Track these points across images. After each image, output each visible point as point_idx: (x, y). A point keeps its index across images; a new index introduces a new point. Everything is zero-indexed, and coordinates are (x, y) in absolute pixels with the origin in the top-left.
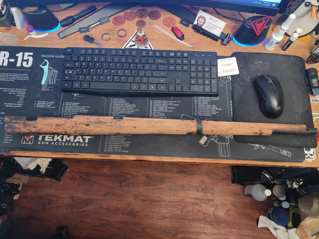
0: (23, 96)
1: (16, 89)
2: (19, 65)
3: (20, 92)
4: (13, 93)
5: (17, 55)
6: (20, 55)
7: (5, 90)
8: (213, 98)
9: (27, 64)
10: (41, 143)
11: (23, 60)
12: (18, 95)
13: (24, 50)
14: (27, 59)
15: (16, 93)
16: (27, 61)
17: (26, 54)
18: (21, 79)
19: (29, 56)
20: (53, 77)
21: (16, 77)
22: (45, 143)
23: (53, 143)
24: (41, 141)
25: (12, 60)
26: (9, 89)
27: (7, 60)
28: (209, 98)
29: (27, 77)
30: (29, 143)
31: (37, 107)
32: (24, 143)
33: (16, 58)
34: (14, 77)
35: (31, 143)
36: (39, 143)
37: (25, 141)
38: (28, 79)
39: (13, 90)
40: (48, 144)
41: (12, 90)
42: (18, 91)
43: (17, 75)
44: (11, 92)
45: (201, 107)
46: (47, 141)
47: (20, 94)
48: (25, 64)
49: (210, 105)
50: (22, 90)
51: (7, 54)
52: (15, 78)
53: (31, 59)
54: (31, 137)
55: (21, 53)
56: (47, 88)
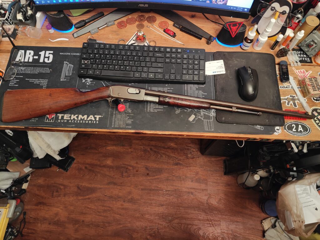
0: (45, 85)
1: (40, 80)
2: (41, 61)
3: (43, 82)
4: (37, 83)
5: (40, 53)
6: (42, 53)
7: (31, 80)
8: (200, 86)
9: (48, 60)
10: (61, 121)
11: (45, 57)
12: (41, 84)
13: (46, 49)
14: (48, 56)
15: (40, 82)
16: (48, 58)
17: (48, 52)
18: (43, 72)
19: (49, 54)
20: (70, 69)
21: (39, 70)
22: (64, 121)
23: (70, 121)
24: (61, 120)
25: (36, 57)
26: (34, 80)
27: (32, 57)
29: (48, 70)
30: (51, 121)
32: (47, 121)
33: (39, 56)
34: (37, 71)
35: (53, 121)
36: (59, 121)
37: (48, 120)
38: (49, 72)
39: (37, 80)
40: (66, 121)
42: (41, 81)
44: (36, 82)
45: (190, 93)
46: (66, 120)
47: (42, 83)
48: (46, 60)
49: (197, 91)
50: (44, 80)
51: (32, 52)
53: (51, 56)
54: (53, 116)
55: (44, 52)
56: (65, 79)
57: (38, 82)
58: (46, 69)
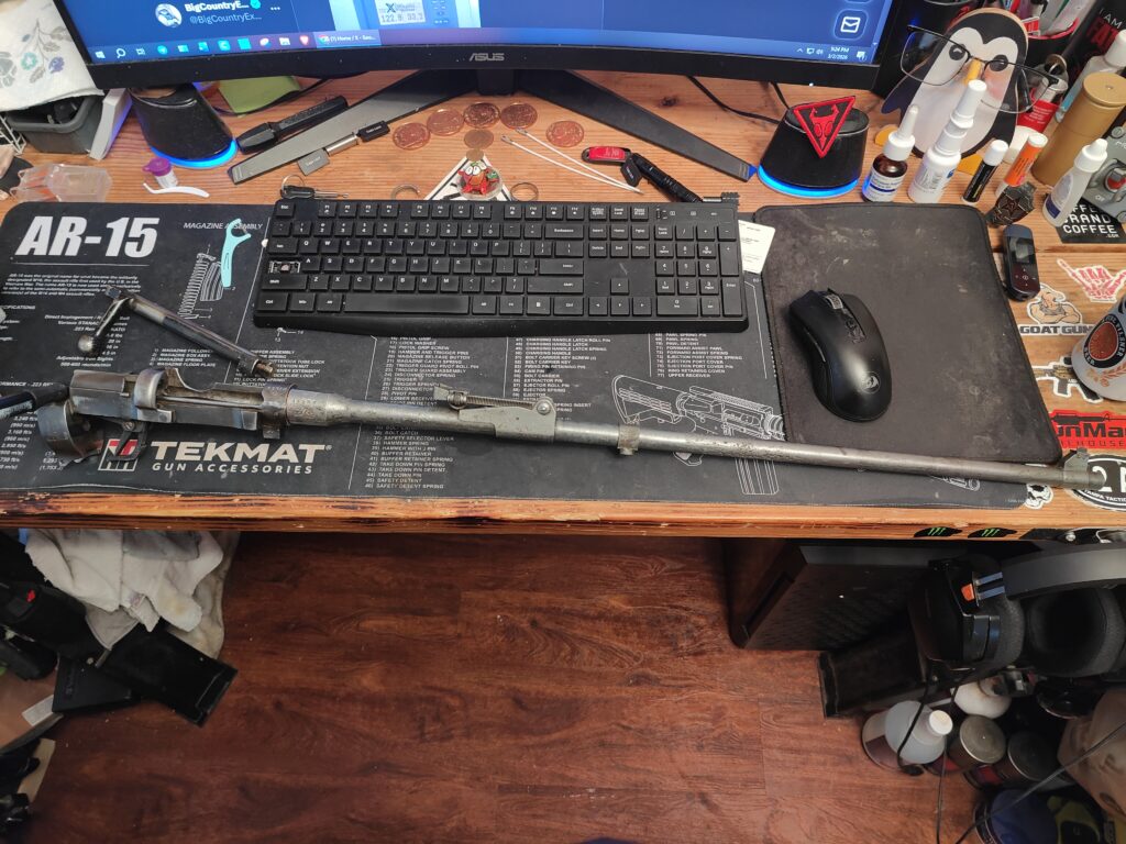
7: (64, 320)
26: (76, 318)
29: (134, 285)
31: (159, 364)
34: (92, 286)
41: (86, 320)
52: (99, 288)
56: (194, 312)
57: (90, 326)
58: (126, 280)
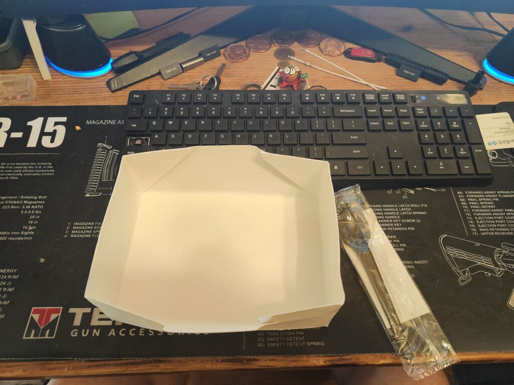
0: (37, 212)
1: (22, 197)
2: (32, 143)
3: (30, 203)
4: (12, 207)
5: (29, 123)
6: (36, 124)
8: (501, 194)
9: (52, 141)
10: (80, 333)
11: (43, 133)
12: (24, 210)
13: (46, 112)
14: (52, 131)
15: (21, 205)
16: (53, 134)
17: (51, 121)
18: (35, 174)
19: (56, 124)
21: (23, 169)
22: (91, 332)
24: (80, 328)
25: (19, 135)
27: (6, 135)
28: (492, 194)
29: (50, 169)
30: (47, 337)
31: (72, 236)
32: (32, 337)
33: (27, 131)
34: (18, 171)
35: (51, 334)
36: (74, 334)
37: (33, 332)
38: (51, 172)
41: (11, 200)
42: (25, 202)
43: (26, 166)
45: (481, 216)
46: (97, 327)
47: (29, 207)
48: (46, 142)
49: (500, 210)
50: (36, 198)
51: (7, 122)
52: (22, 172)
53: (61, 131)
54: (53, 317)
55: (40, 120)
56: (98, 191)
57: (14, 205)
58: (42, 166)
